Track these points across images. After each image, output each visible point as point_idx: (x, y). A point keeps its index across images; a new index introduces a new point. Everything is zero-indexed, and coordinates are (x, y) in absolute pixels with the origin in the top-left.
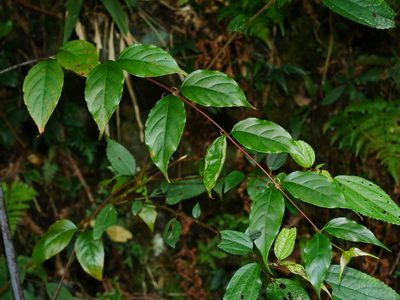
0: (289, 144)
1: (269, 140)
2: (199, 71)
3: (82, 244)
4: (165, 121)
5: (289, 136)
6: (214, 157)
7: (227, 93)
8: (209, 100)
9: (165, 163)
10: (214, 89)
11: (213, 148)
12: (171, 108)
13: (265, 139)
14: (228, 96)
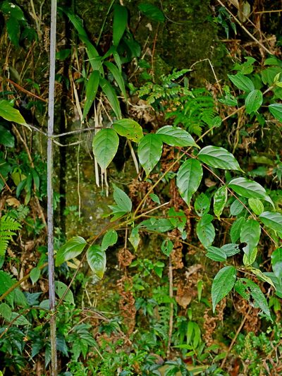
0: (264, 195)
1: (252, 191)
2: (210, 146)
3: (91, 253)
4: (189, 173)
5: (264, 190)
6: (218, 198)
7: (227, 161)
8: (216, 164)
9: (188, 198)
10: (220, 158)
11: (218, 192)
12: (193, 166)
13: (250, 190)
14: (228, 163)
